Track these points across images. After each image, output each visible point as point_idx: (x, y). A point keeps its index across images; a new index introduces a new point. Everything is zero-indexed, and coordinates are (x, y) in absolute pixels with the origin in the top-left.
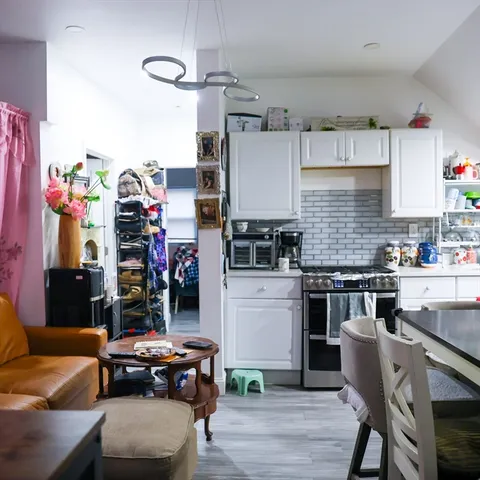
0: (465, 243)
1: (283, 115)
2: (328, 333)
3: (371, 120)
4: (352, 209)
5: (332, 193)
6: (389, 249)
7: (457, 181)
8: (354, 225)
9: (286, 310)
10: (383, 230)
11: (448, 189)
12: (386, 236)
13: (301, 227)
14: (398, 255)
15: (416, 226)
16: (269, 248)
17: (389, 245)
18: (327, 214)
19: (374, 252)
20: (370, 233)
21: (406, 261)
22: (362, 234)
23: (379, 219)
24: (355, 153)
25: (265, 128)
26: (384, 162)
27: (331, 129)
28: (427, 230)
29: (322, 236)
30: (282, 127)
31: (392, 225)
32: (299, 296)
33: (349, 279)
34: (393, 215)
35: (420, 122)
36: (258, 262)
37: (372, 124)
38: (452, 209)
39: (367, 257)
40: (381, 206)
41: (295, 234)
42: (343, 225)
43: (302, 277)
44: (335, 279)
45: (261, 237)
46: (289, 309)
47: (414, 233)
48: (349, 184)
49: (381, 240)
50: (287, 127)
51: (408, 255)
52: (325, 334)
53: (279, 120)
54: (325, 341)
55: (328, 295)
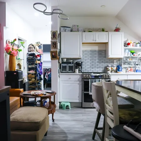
0: (130, 66)
1: (77, 27)
2: (90, 91)
3: (103, 29)
4: (97, 55)
5: (91, 51)
6: (108, 67)
7: (128, 47)
8: (98, 60)
9: (77, 84)
10: (106, 62)
11: (125, 50)
12: (107, 64)
13: (82, 60)
14: (110, 69)
15: (116, 61)
16: (72, 66)
17: (108, 66)
18: (90, 57)
19: (103, 68)
20: (102, 62)
21: (113, 71)
22: (100, 63)
23: (105, 59)
24: (98, 39)
25: (72, 31)
26: (107, 41)
27: (91, 32)
28: (119, 62)
29: (88, 63)
30: (77, 31)
31: (109, 60)
32: (81, 80)
33: (96, 75)
34: (109, 57)
35: (117, 30)
37: (103, 30)
38: (126, 56)
39: (101, 70)
40: (106, 55)
42: (95, 60)
43: (82, 75)
44: (92, 75)
45: (70, 63)
46: (78, 84)
47: (115, 63)
48: (96, 48)
49: (105, 65)
50: (78, 31)
51: (113, 69)
52: (89, 91)
53: (76, 28)
54: (89, 93)
55: (90, 80)
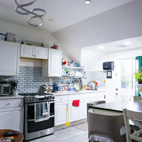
0: (64, 85)
1: (13, 36)
2: (35, 118)
3: (42, 44)
4: (32, 73)
5: (26, 67)
6: (45, 87)
7: (64, 66)
8: (33, 79)
9: (18, 111)
10: (42, 81)
12: (42, 83)
14: (47, 89)
15: (51, 79)
16: (8, 87)
17: (45, 86)
18: (24, 75)
19: (39, 88)
20: (38, 81)
21: (50, 91)
22: (35, 82)
23: (40, 77)
24: (38, 54)
26: (46, 58)
27: (30, 45)
28: (53, 81)
30: (13, 41)
31: (44, 79)
32: (23, 106)
35: (55, 47)
36: (4, 93)
37: (42, 45)
39: (37, 90)
40: (41, 73)
41: (16, 82)
42: (29, 79)
43: (24, 98)
44: (36, 98)
45: (6, 83)
46: (19, 111)
47: (50, 82)
49: (41, 84)
50: (15, 41)
51: (51, 89)
52: (34, 118)
53: (12, 38)
54: (34, 121)
55: (35, 104)
